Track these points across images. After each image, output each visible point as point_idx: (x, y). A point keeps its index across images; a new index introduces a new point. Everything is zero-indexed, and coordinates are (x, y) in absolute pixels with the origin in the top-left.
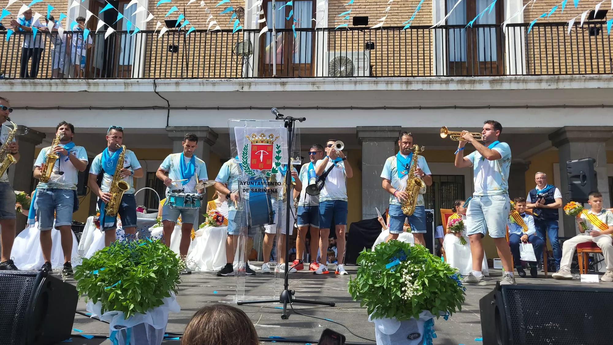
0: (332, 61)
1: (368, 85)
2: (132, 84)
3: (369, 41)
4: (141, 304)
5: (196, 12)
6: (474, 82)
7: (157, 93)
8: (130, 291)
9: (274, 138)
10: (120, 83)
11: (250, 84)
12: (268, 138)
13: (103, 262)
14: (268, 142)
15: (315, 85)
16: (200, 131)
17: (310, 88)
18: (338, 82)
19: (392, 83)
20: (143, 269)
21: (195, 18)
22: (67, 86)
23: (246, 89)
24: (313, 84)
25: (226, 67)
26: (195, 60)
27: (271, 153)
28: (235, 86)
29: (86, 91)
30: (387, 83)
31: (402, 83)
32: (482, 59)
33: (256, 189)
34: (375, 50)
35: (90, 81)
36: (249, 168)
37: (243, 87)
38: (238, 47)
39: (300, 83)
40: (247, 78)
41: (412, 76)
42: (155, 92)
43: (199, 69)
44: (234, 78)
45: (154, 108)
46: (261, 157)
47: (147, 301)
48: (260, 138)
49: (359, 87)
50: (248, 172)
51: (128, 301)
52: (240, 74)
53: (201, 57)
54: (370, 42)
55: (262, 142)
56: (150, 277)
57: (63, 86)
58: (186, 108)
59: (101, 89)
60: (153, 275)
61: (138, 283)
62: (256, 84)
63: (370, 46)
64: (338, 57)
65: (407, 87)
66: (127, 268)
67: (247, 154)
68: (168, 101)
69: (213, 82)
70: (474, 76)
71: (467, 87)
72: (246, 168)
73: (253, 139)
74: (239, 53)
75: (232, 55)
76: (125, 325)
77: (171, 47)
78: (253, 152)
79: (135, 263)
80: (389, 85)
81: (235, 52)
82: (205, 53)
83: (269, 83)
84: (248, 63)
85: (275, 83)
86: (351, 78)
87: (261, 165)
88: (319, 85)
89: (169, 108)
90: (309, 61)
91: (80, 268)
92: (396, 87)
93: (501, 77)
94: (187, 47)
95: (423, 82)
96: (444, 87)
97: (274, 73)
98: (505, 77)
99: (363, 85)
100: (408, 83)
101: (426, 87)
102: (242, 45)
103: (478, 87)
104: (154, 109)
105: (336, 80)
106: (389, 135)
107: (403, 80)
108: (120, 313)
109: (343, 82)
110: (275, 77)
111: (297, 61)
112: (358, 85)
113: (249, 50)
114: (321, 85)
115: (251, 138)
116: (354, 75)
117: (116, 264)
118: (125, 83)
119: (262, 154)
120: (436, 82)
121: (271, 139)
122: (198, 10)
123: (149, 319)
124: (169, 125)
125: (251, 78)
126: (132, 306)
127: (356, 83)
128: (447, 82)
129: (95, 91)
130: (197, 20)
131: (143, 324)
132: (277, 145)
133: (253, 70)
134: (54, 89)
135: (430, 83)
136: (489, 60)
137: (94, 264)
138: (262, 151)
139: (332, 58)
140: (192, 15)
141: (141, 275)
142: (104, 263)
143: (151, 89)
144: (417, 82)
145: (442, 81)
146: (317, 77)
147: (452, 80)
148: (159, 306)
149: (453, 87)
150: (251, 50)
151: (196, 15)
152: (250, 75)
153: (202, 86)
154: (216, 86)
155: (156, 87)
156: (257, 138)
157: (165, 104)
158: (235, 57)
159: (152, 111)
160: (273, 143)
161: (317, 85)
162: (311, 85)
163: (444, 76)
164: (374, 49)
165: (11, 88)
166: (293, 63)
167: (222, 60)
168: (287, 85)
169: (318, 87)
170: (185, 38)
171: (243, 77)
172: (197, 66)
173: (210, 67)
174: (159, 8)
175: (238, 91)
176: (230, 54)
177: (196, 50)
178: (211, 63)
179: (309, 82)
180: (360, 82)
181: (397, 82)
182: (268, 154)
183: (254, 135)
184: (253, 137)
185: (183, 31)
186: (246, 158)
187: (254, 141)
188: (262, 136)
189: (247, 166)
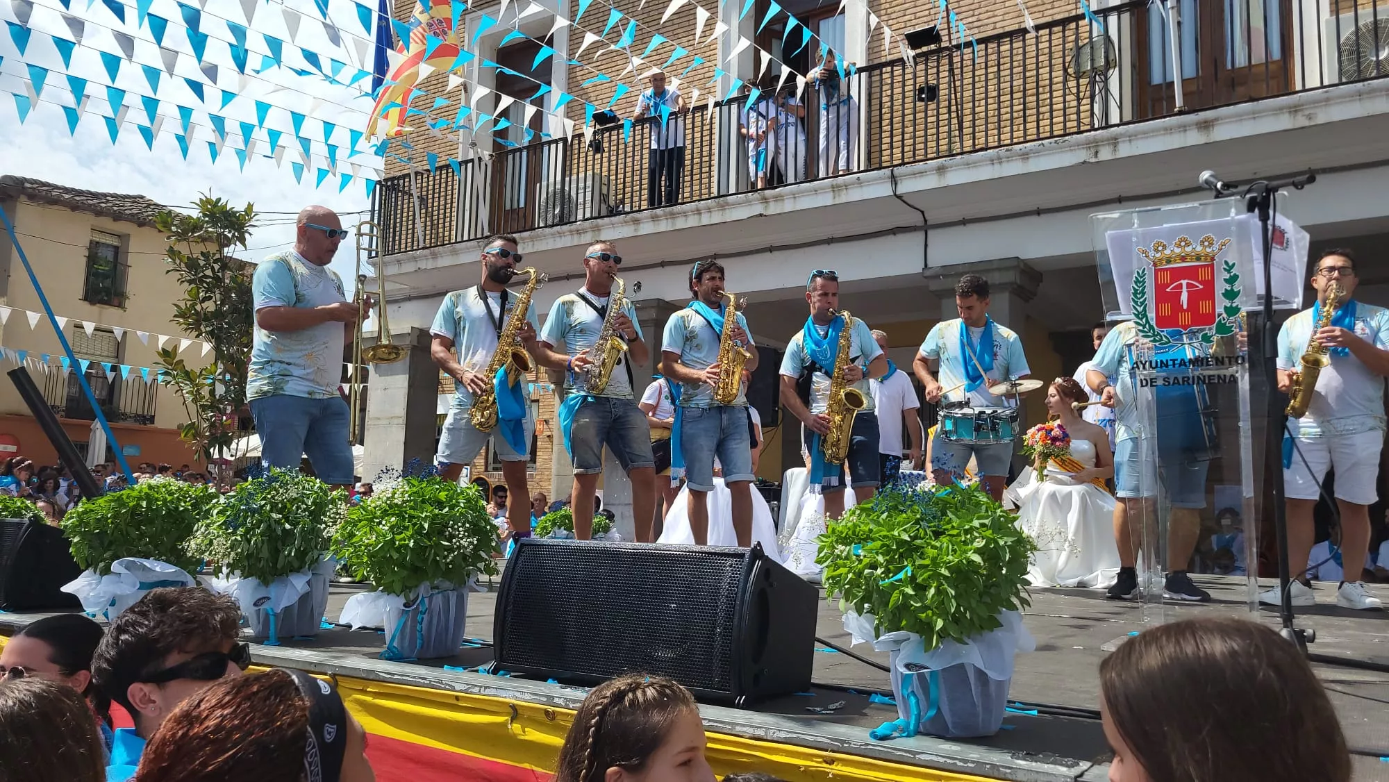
0: (1348, 39)
2: (846, 186)
4: (956, 620)
7: (899, 197)
8: (932, 591)
9: (1216, 247)
10: (823, 188)
11: (1114, 142)
12: (1199, 248)
13: (867, 529)
14: (1198, 259)
15: (1300, 114)
16: (999, 269)
17: (1285, 122)
18: (1372, 91)
20: (953, 545)
21: (971, 13)
22: (728, 211)
23: (1105, 154)
24: (1294, 110)
25: (1051, 111)
26: (977, 110)
27: (1209, 285)
28: (1077, 152)
29: (761, 215)
33: (1176, 378)
36: (1151, 327)
37: (1097, 152)
38: (1077, 57)
39: (1254, 115)
40: (1108, 126)
42: (895, 195)
43: (987, 127)
44: (1073, 133)
45: (895, 231)
46: (1184, 298)
47: (968, 615)
48: (1178, 250)
50: (1148, 337)
51: (930, 612)
52: (1087, 121)
53: (990, 101)
55: (1183, 259)
56: (971, 562)
57: (721, 212)
58: (964, 222)
59: (788, 206)
60: (977, 558)
61: (947, 573)
62: (1131, 137)
64: (1366, 25)
66: (919, 541)
67: (1144, 294)
68: (923, 212)
69: (1024, 150)
72: (1144, 327)
73: (1158, 255)
74: (1083, 70)
75: (1065, 82)
76: (927, 664)
77: (921, 91)
78: (1160, 288)
79: (933, 531)
81: (1071, 71)
82: (999, 90)
83: (1165, 129)
84: (1107, 90)
85: (1184, 128)
87: (1184, 318)
88: (1312, 111)
89: (926, 227)
90: (1276, 54)
91: (824, 539)
94: (958, 83)
97: (1179, 102)
102: (1087, 50)
104: (895, 234)
108: (914, 637)
110: (1181, 113)
111: (1241, 61)
113: (1107, 58)
114: (1317, 111)
115: (1152, 253)
117: (896, 533)
118: (833, 187)
119: (1185, 289)
121: (1208, 250)
123: (973, 655)
124: (930, 265)
125: (1118, 125)
126: (940, 624)
129: (778, 212)
130: (974, 19)
131: (962, 666)
132: (1226, 263)
133: (1121, 107)
134: (706, 220)
137: (850, 533)
138: (1184, 282)
139: (1347, 31)
140: (964, 9)
141: (950, 557)
142: (871, 531)
143: (885, 190)
146: (1305, 90)
148: (992, 631)
150: (1111, 57)
152: (1114, 118)
153: (997, 166)
154: (1030, 160)
155: (896, 184)
156: (1167, 252)
157: (917, 219)
158: (1072, 84)
159: (890, 239)
160: (1213, 259)
161: (1307, 112)
162: (1287, 116)
165: (636, 230)
166: (1229, 67)
167: (1041, 97)
168: (1215, 128)
169: (1309, 117)
170: (951, 63)
171: (1096, 126)
172: (983, 121)
173: (1012, 119)
174: (889, 11)
175: (1084, 162)
176: (1061, 79)
177: (977, 85)
178: (1015, 108)
179: (1281, 108)
182: (1201, 287)
183: (1159, 244)
184: (1156, 250)
185: (946, 48)
186: (1142, 303)
187: (1161, 260)
188: (1183, 244)
189: (1147, 321)
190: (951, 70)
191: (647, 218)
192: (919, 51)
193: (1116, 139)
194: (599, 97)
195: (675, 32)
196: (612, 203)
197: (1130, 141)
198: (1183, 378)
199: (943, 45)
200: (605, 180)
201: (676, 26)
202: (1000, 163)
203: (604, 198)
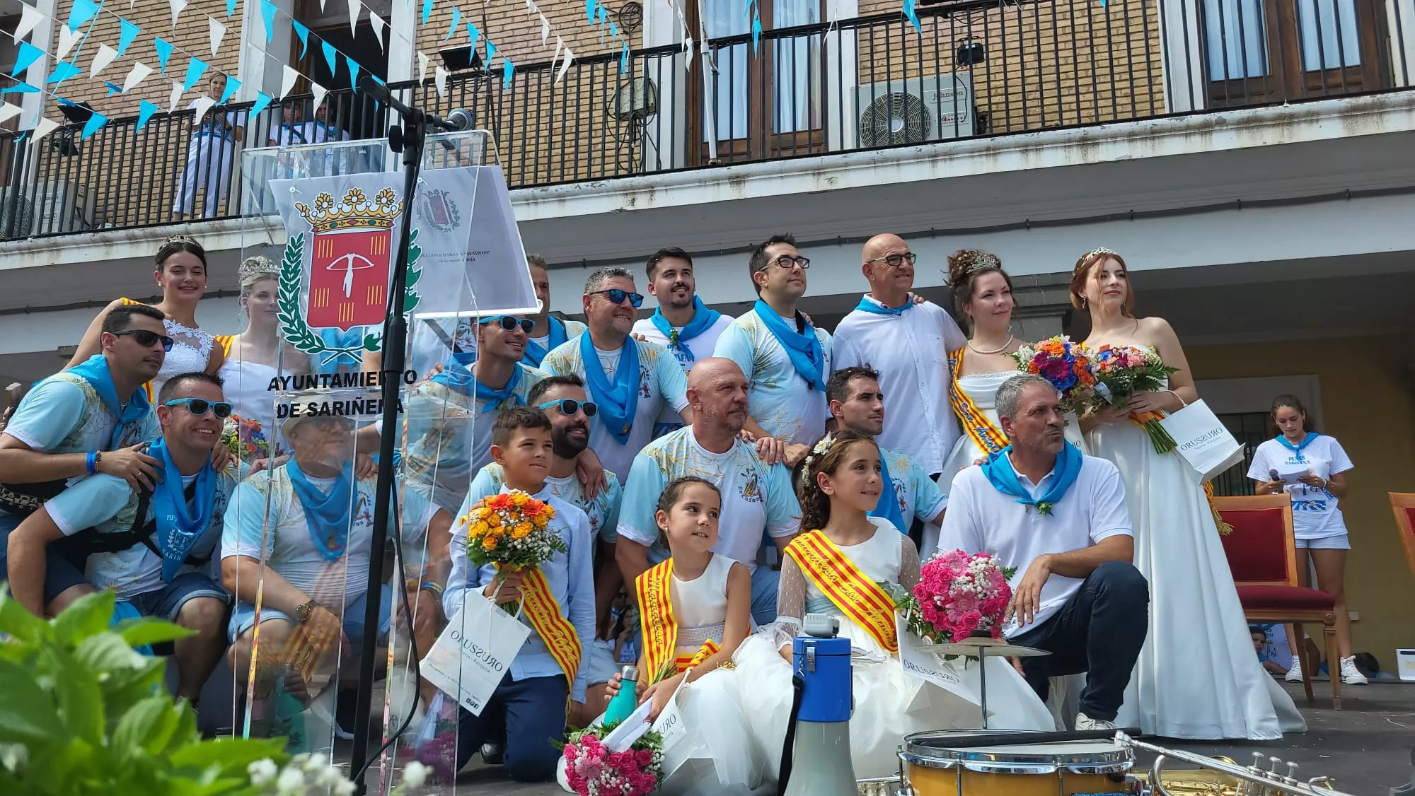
0: (869, 108)
1: (969, 161)
3: (966, 42)
5: (526, 31)
6: (1289, 120)
9: (396, 205)
11: (651, 190)
12: (374, 207)
14: (372, 223)
15: (823, 177)
17: (808, 185)
18: (885, 160)
19: (1038, 147)
21: (525, 44)
23: (642, 203)
24: (818, 172)
25: (603, 157)
26: (528, 148)
27: (383, 261)
28: (615, 198)
30: (1025, 149)
31: (1067, 144)
32: (1313, 64)
33: (325, 404)
34: (984, 64)
36: (301, 324)
37: (634, 200)
38: (618, 97)
39: (782, 174)
40: (645, 173)
41: (1099, 123)
43: (536, 168)
44: (611, 178)
46: (348, 280)
48: (347, 209)
49: (945, 170)
50: (298, 339)
52: (625, 165)
53: (541, 140)
54: (970, 44)
55: (353, 222)
62: (668, 186)
63: (970, 55)
64: (881, 98)
65: (1085, 156)
67: (296, 272)
69: (560, 192)
70: (1290, 102)
71: (1270, 137)
72: (292, 323)
73: (321, 215)
74: (623, 111)
75: (605, 122)
78: (318, 265)
80: (1032, 155)
81: (612, 111)
82: (551, 129)
83: (700, 181)
84: (647, 136)
85: (717, 181)
86: (920, 147)
87: (345, 312)
88: (833, 176)
92: (1053, 158)
93: (1379, 96)
95: (1132, 137)
96: (1196, 145)
97: (713, 154)
98: (1391, 95)
99: (956, 162)
100: (1086, 143)
101: (1141, 150)
102: (627, 91)
103: (1305, 133)
105: (880, 157)
106: (1044, 298)
107: (1071, 136)
109: (898, 161)
110: (714, 165)
111: (787, 127)
112: (940, 164)
113: (646, 102)
114: (838, 175)
115: (313, 212)
116: (930, 138)
119: (350, 268)
120: (1172, 132)
121: (386, 210)
122: (531, 24)
125: (655, 173)
127: (934, 158)
128: (1205, 129)
130: (529, 50)
135: (1154, 138)
136: (1337, 64)
138: (351, 257)
140: (518, 39)
144: (1114, 138)
145: (1188, 127)
146: (828, 153)
147: (1221, 123)
149: (1224, 141)
151: (527, 37)
152: (651, 165)
153: (532, 207)
154: (567, 203)
158: (614, 124)
160: (390, 224)
161: (828, 176)
162: (811, 177)
163: (1193, 112)
164: (981, 60)
165: (107, 253)
166: (776, 131)
167: (594, 141)
168: (747, 184)
169: (831, 181)
170: (489, 90)
171: (634, 171)
172: (533, 161)
173: (563, 162)
174: (439, 31)
175: (621, 210)
176: (601, 119)
177: (529, 122)
178: (567, 151)
179: (806, 170)
180: (945, 154)
181: (1054, 143)
182: (372, 265)
183: (324, 198)
184: (320, 208)
185: (485, 73)
186: (293, 287)
187: (324, 222)
188: (354, 199)
189: (297, 316)
190: (489, 98)
191: (120, 239)
192: (456, 72)
193: (652, 187)
194: (88, 92)
195: (191, 25)
196: (88, 218)
197: (667, 190)
198: (335, 403)
199: (482, 69)
200: (81, 191)
201: (193, 18)
203: (78, 213)
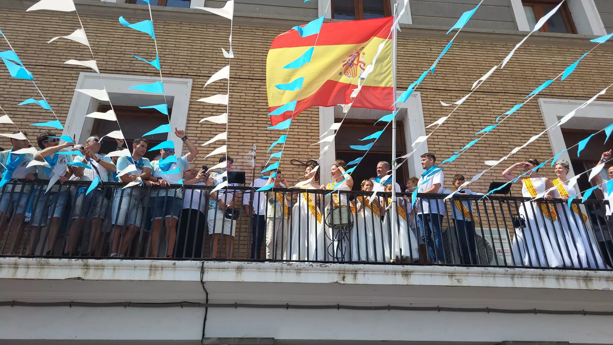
1: (530, 280)
10: (142, 266)
11: (355, 273)
15: (454, 278)
18: (489, 273)
19: (564, 277)
22: (46, 270)
23: (349, 280)
24: (452, 275)
28: (332, 275)
29: (79, 278)
31: (578, 278)
35: (91, 261)
37: (344, 278)
39: (432, 273)
42: (202, 281)
45: (183, 304)
49: (519, 283)
57: (39, 270)
58: (236, 305)
59: (107, 275)
62: (365, 272)
65: (587, 285)
68: (207, 294)
69: (299, 267)
74: (335, 223)
80: (561, 282)
83: (385, 272)
85: (395, 273)
86: (506, 269)
88: (460, 277)
89: (207, 305)
92: (571, 284)
95: (608, 279)
99: (523, 279)
100: (587, 279)
104: (182, 306)
105: (486, 271)
109: (494, 274)
112: (516, 279)
113: (349, 220)
118: (151, 266)
124: (206, 336)
127: (513, 276)
129: (96, 279)
134: (21, 274)
143: (195, 276)
144: (600, 278)
152: (355, 258)
153: (279, 274)
154: (302, 274)
155: (203, 273)
157: (201, 299)
159: (178, 309)
161: (457, 278)
162: (447, 277)
169: (459, 281)
175: (336, 283)
179: (445, 273)
180: (519, 275)
181: (572, 276)
185: (250, 188)
193: (356, 271)
197: (364, 274)
202: (282, 272)
